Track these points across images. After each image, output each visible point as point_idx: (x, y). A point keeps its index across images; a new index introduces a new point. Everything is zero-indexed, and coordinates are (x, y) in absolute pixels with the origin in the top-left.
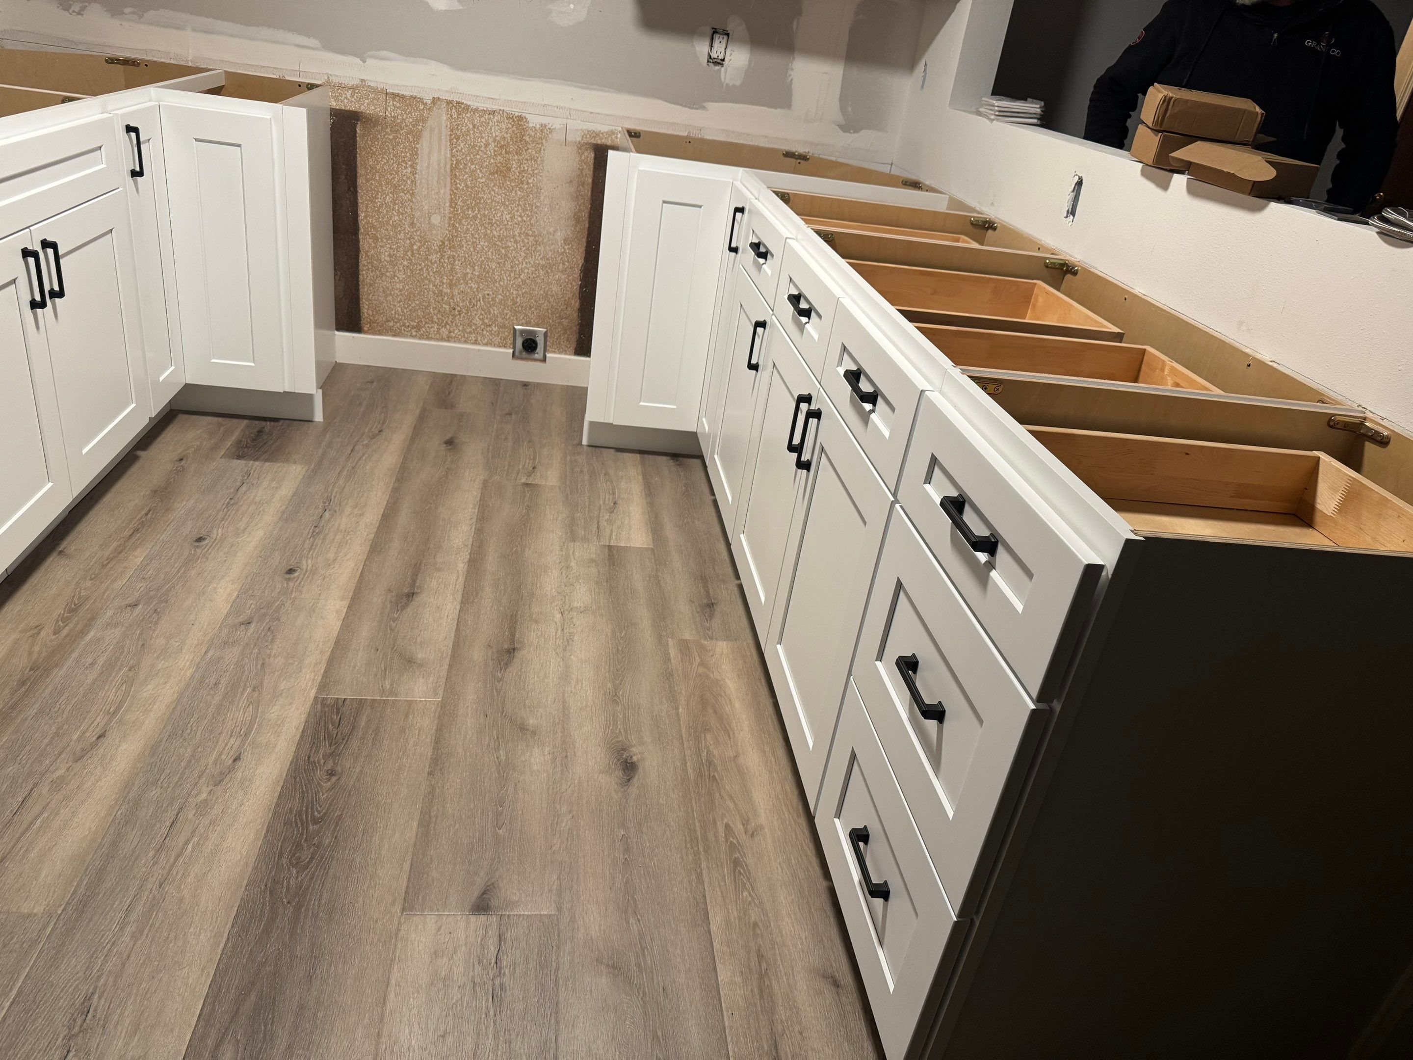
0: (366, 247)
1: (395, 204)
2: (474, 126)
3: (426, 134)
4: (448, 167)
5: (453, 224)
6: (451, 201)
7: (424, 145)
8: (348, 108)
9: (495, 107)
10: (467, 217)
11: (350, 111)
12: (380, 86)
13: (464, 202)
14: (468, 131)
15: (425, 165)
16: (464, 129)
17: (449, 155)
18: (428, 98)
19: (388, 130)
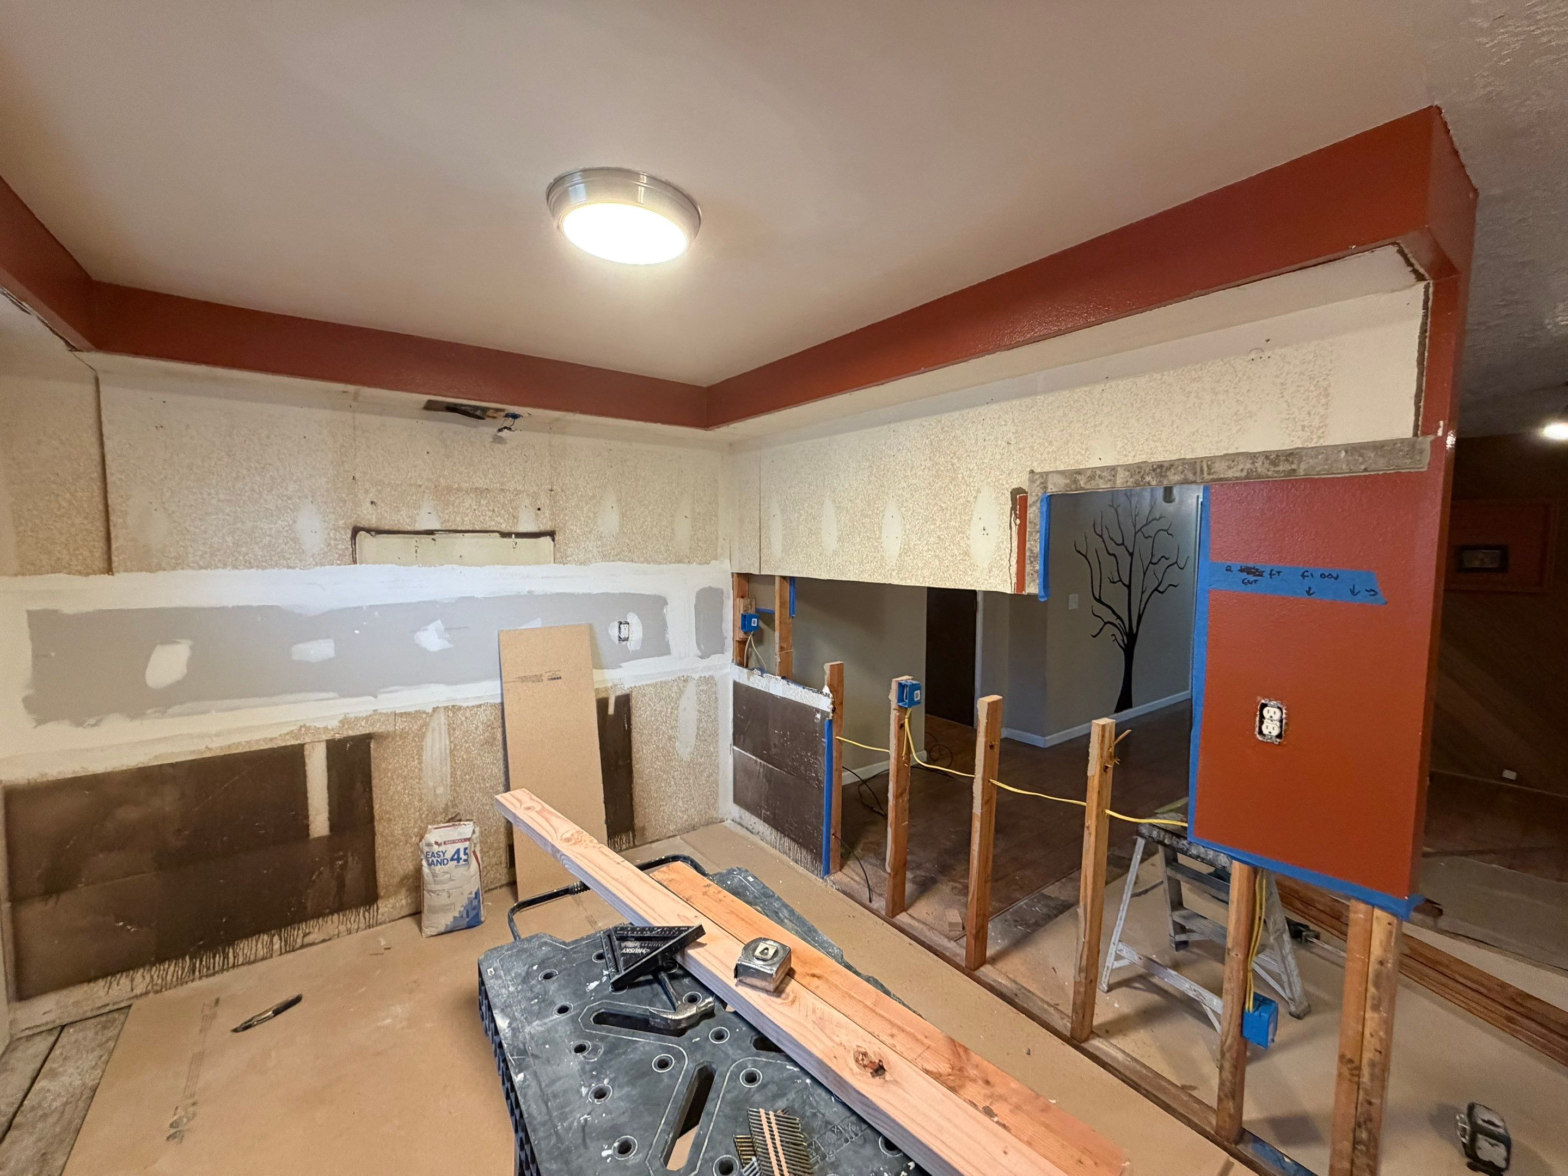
0: (381, 829)
1: (405, 789)
2: (466, 718)
3: (429, 734)
4: (448, 751)
5: (455, 789)
6: (452, 773)
7: (428, 740)
8: (363, 732)
9: (483, 702)
10: (464, 781)
11: (364, 735)
12: (389, 711)
13: (462, 771)
14: (462, 722)
15: (429, 755)
16: (459, 722)
17: (448, 742)
18: (430, 710)
19: (397, 739)
